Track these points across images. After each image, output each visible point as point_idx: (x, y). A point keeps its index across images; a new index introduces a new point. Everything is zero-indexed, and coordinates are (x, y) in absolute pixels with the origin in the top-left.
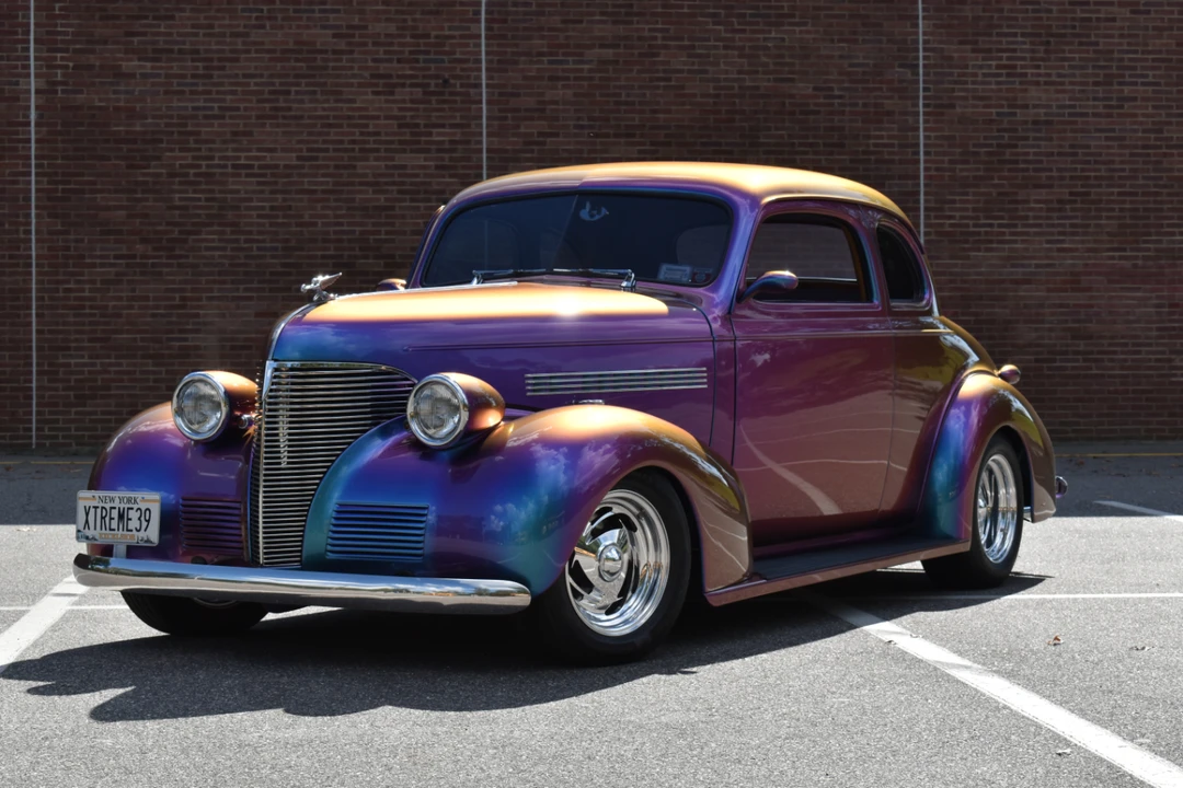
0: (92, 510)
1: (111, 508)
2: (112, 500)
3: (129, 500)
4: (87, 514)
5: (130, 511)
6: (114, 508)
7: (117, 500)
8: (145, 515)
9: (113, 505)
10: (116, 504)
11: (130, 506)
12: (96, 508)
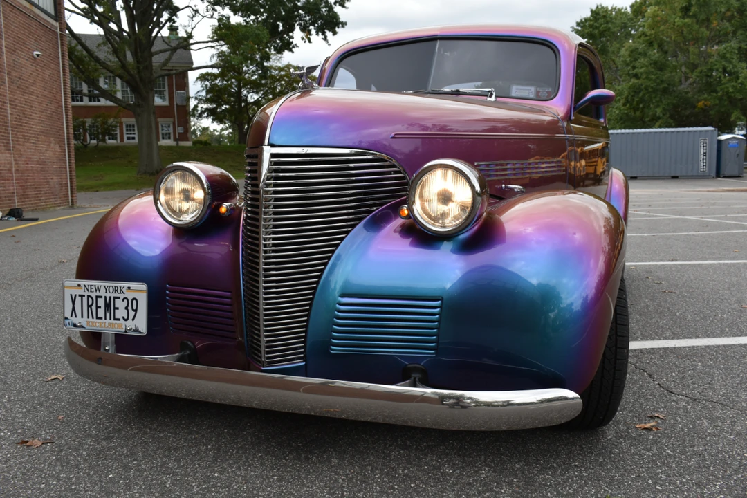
0: (78, 299)
1: (97, 297)
2: (98, 289)
3: (115, 290)
4: (74, 302)
5: (116, 300)
6: (101, 297)
7: (103, 290)
8: (132, 304)
9: (98, 294)
10: (102, 293)
11: (117, 295)
12: (82, 296)
